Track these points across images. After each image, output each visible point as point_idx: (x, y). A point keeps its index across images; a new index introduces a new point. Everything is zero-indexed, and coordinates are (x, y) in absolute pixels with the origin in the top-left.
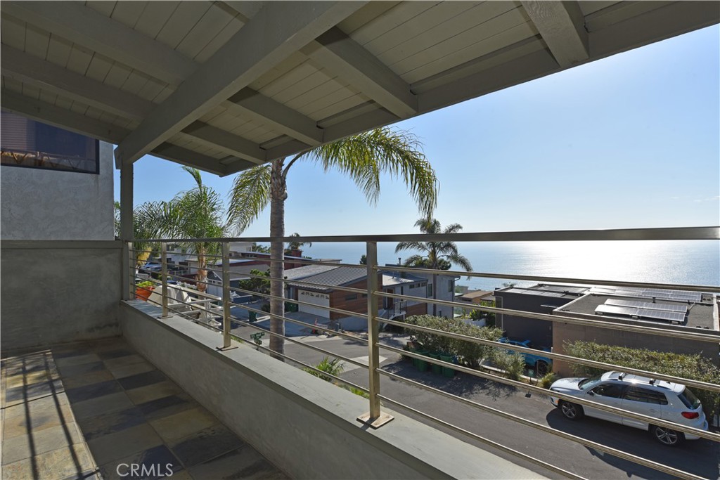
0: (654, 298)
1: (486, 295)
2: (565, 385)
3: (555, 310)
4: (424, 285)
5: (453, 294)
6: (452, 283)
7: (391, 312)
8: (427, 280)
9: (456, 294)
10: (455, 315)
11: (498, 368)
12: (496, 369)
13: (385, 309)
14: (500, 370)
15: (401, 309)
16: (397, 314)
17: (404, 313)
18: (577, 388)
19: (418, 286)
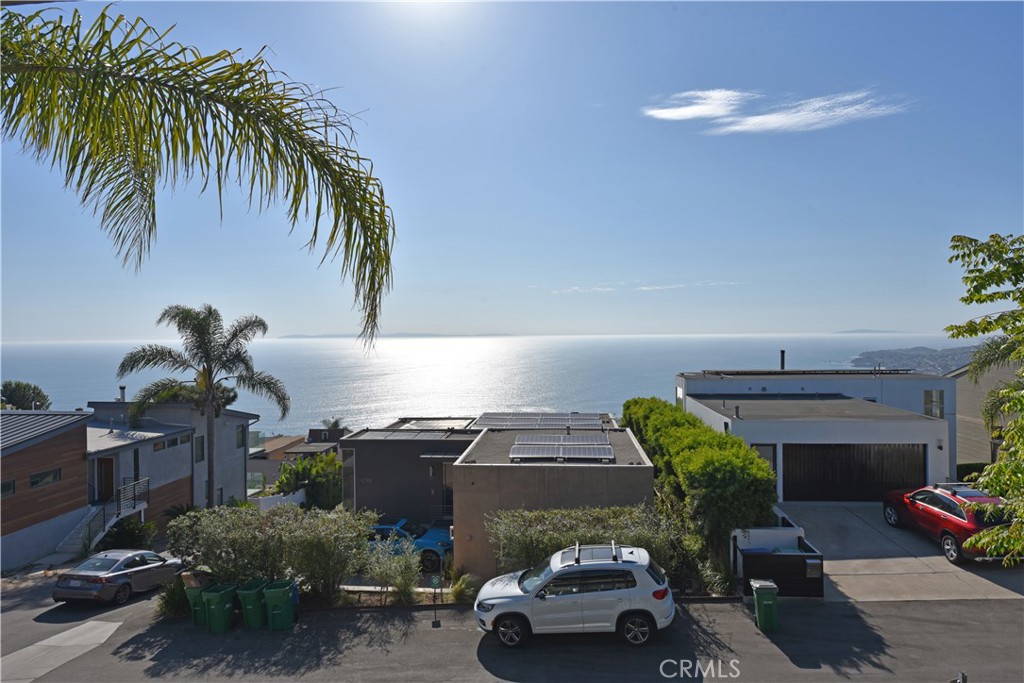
0: (568, 428)
1: (292, 444)
2: (500, 590)
3: (456, 463)
4: (189, 439)
5: (246, 451)
6: (244, 429)
7: (111, 508)
8: (194, 430)
9: (252, 451)
10: (250, 492)
11: (375, 585)
12: (371, 588)
13: (93, 503)
14: (378, 589)
15: (136, 499)
16: (125, 512)
17: (142, 506)
18: (517, 591)
19: (174, 443)
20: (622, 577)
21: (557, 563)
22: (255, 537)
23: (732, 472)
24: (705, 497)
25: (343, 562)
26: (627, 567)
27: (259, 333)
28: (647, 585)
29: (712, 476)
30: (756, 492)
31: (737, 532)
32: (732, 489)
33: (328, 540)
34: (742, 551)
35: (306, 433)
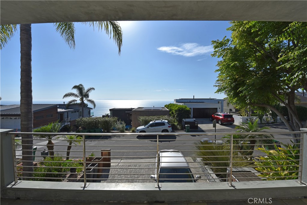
2: (141, 127)
4: (78, 111)
5: (90, 115)
7: (63, 123)
8: (79, 110)
13: (59, 122)
16: (66, 124)
17: (69, 123)
18: (144, 127)
19: (75, 112)
20: (163, 124)
21: (151, 122)
22: (93, 121)
23: (183, 109)
24: (178, 113)
25: (111, 126)
26: (163, 122)
27: (93, 90)
28: (167, 125)
29: (179, 109)
30: (187, 112)
31: (184, 119)
32: (183, 111)
33: (108, 121)
34: (185, 122)
35: (102, 116)
